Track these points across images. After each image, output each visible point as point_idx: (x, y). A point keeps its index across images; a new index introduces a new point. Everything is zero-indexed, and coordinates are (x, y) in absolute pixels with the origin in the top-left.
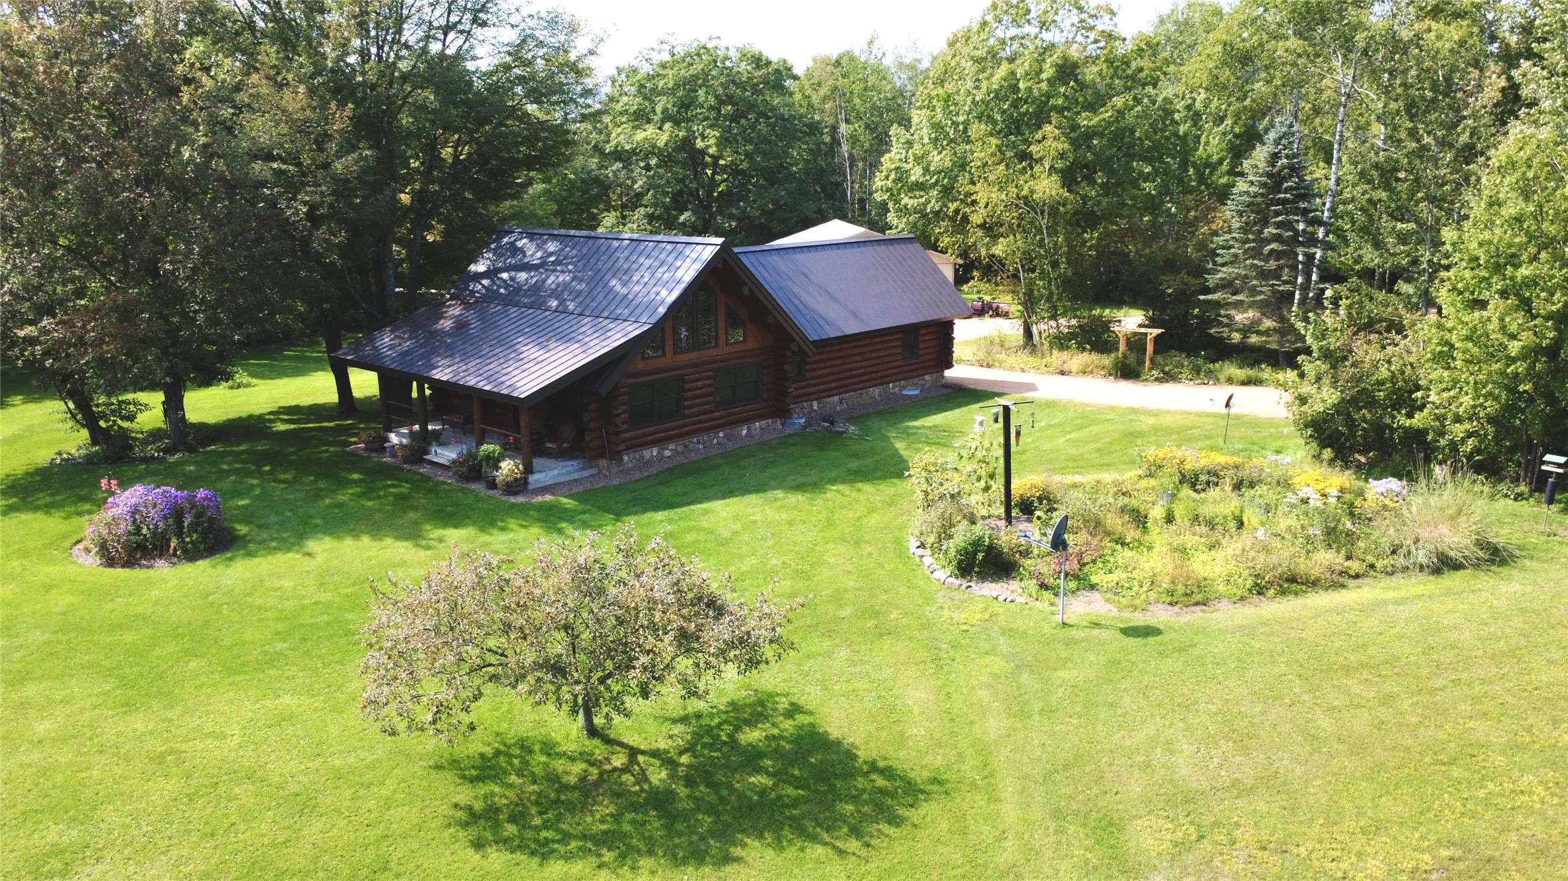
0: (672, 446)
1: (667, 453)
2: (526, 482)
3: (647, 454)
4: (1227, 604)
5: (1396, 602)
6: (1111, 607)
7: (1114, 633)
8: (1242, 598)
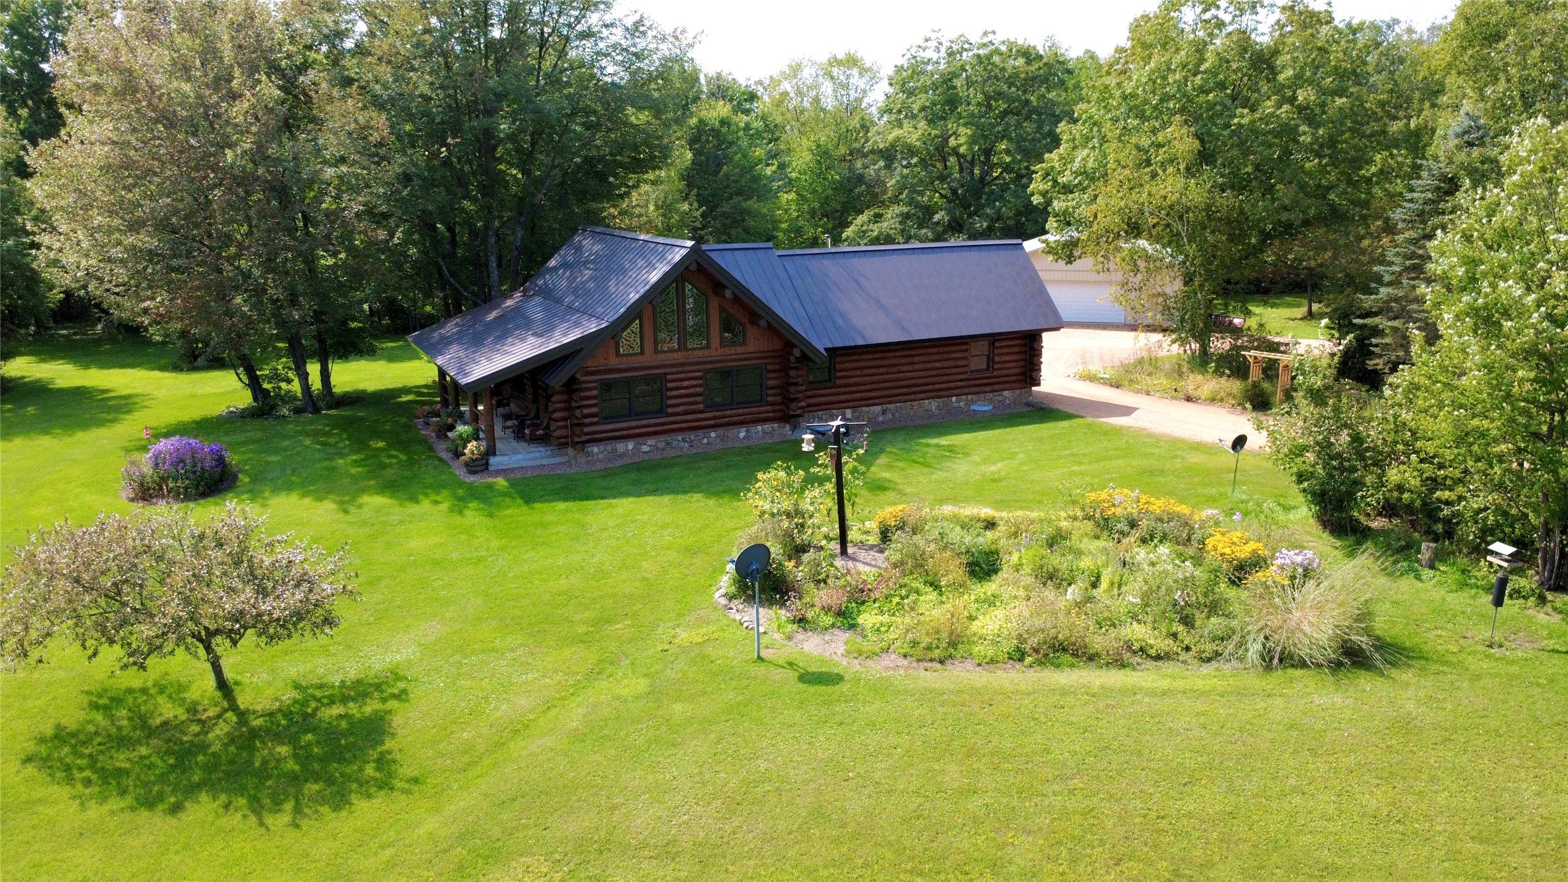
0: (651, 442)
1: (645, 448)
2: (487, 464)
3: (620, 447)
4: (969, 665)
5: (1152, 693)
6: (841, 649)
7: (792, 675)
8: (992, 661)
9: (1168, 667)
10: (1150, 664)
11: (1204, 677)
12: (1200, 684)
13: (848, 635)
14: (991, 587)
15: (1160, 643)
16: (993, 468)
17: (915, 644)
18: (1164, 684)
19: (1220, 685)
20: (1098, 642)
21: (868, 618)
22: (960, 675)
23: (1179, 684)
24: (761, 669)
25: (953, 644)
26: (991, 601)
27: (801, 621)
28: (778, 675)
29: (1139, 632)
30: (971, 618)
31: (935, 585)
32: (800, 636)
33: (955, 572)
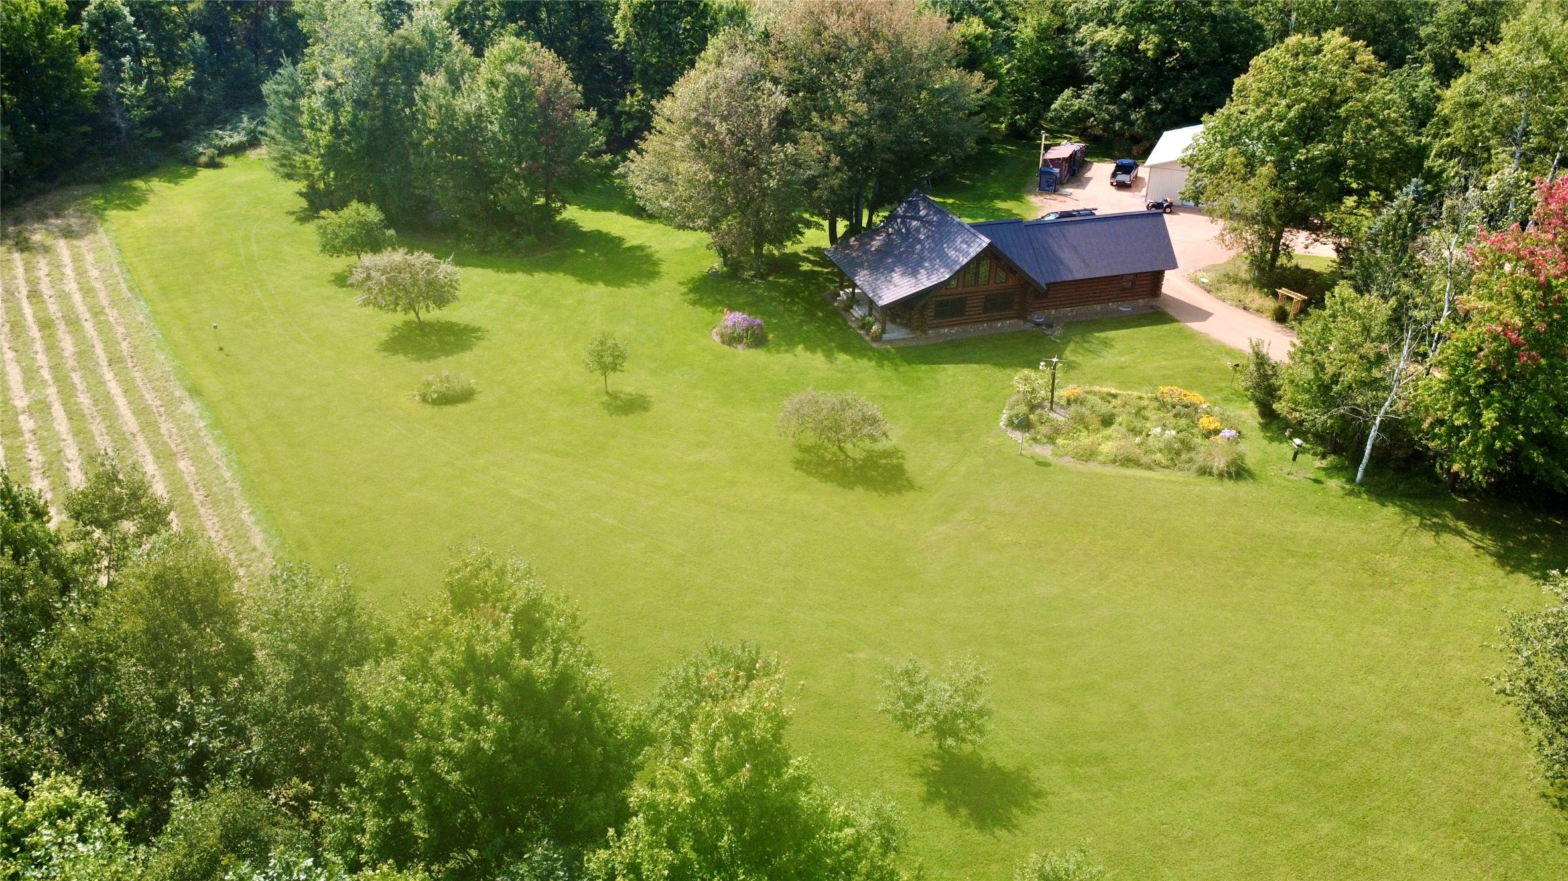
0: (956, 328)
1: (953, 331)
2: (881, 337)
3: (942, 331)
4: (1095, 463)
5: (1157, 481)
6: (1050, 453)
7: (1033, 462)
8: (1104, 463)
9: (1167, 471)
10: (1160, 469)
11: (1176, 476)
12: (1174, 479)
13: (1052, 447)
14: (1108, 431)
15: (1165, 462)
16: (1123, 359)
17: (1077, 453)
18: (1162, 477)
19: (1181, 479)
20: (1144, 459)
21: (1060, 441)
22: (1093, 467)
23: (1167, 478)
24: (1022, 459)
25: (1091, 455)
26: (1108, 438)
27: (1035, 439)
28: (1028, 461)
29: (1159, 457)
30: (1099, 444)
31: (1087, 428)
32: (1034, 445)
33: (1095, 423)
